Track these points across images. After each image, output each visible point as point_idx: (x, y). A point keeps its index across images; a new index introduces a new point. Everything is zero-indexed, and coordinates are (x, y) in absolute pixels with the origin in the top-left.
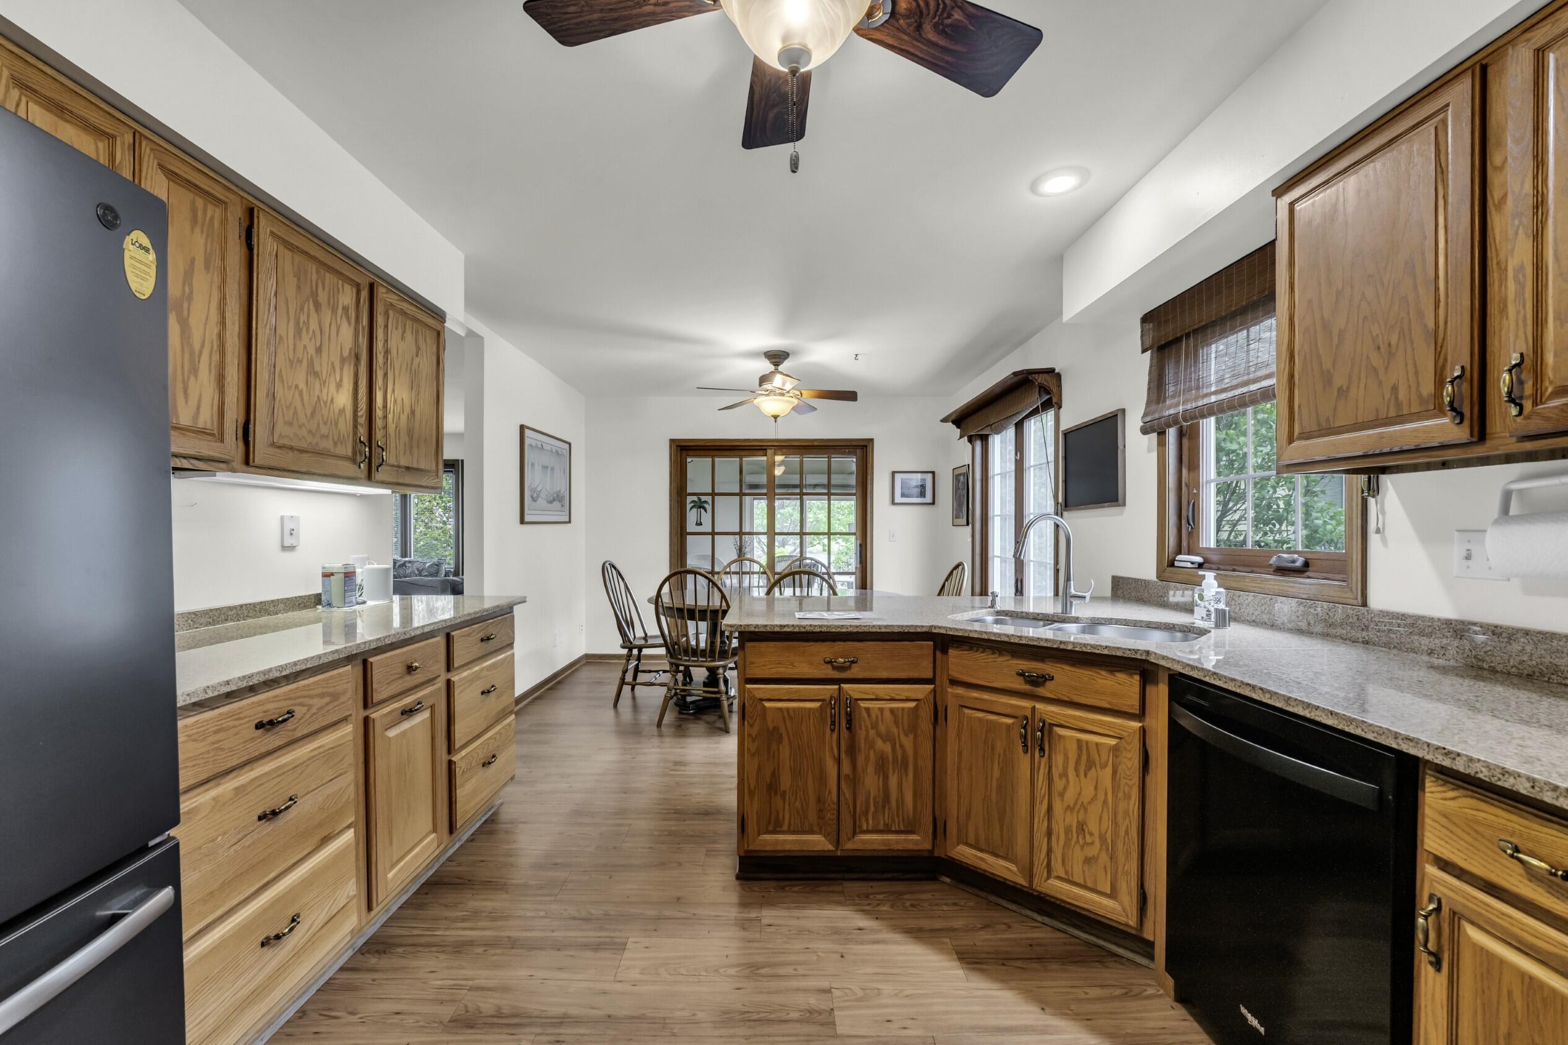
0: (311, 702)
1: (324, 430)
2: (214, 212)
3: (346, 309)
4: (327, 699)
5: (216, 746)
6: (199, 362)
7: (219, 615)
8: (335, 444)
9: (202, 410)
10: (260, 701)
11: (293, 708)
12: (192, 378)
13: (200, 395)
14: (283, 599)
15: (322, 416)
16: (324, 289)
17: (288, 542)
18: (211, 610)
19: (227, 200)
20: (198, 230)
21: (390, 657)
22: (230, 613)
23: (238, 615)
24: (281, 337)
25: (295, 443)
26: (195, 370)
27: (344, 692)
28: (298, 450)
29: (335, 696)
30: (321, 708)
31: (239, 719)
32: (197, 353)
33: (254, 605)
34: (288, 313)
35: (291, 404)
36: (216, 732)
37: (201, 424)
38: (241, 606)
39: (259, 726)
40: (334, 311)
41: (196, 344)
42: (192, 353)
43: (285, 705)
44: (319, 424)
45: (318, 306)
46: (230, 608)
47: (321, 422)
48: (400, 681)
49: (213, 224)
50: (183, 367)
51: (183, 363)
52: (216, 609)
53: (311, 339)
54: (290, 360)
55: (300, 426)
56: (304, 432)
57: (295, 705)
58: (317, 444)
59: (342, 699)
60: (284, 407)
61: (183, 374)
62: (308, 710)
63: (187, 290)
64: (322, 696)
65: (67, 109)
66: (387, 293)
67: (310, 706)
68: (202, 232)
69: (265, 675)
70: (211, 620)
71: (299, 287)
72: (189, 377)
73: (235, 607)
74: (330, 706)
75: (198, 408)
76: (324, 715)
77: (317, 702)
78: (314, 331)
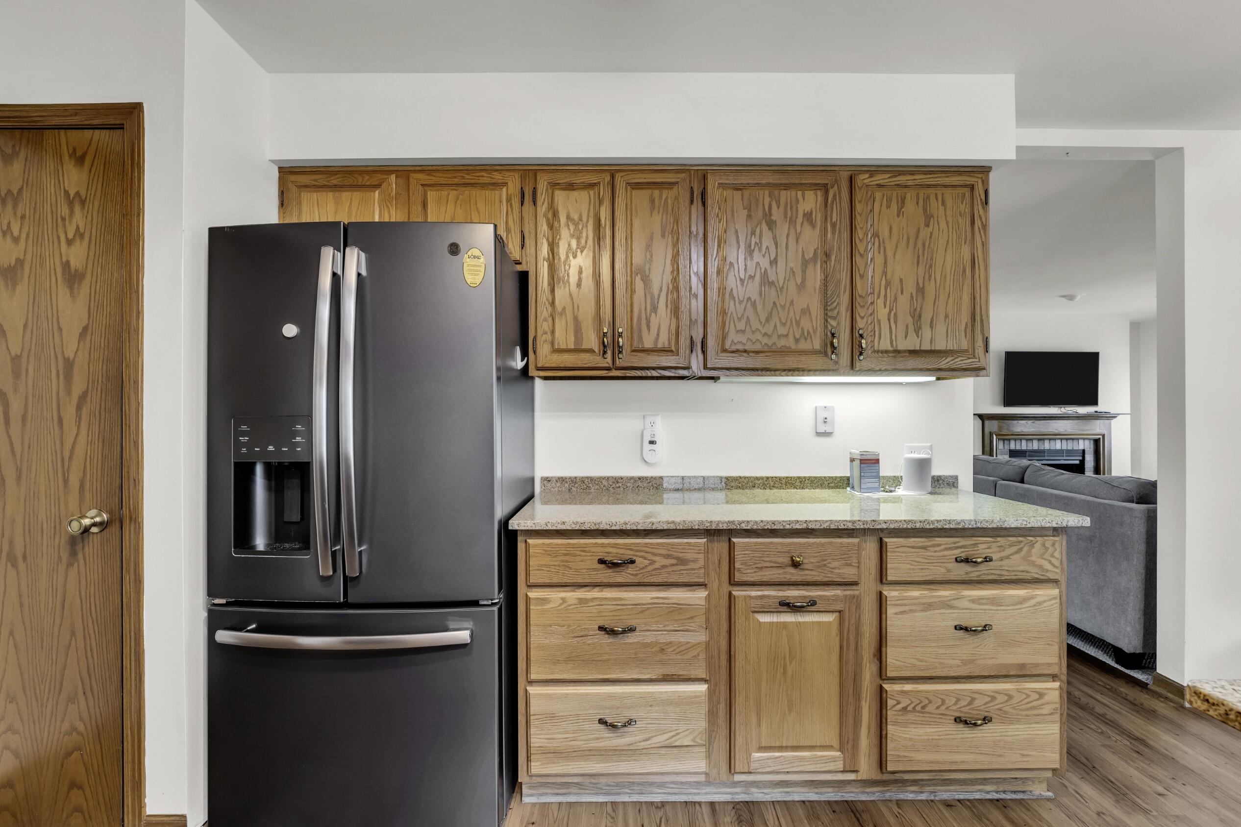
0: (655, 558)
1: (782, 330)
2: (669, 195)
3: (808, 216)
4: (674, 561)
5: (564, 563)
6: (658, 303)
7: (747, 483)
8: (797, 341)
9: (661, 335)
10: (603, 544)
11: (634, 558)
12: (653, 315)
13: (660, 325)
14: (810, 477)
15: (780, 319)
16: (778, 207)
17: (822, 428)
18: (740, 477)
19: (678, 180)
20: (655, 212)
21: (762, 543)
22: (757, 482)
23: (764, 484)
24: (731, 264)
25: (748, 347)
26: (655, 309)
27: (695, 561)
28: (753, 352)
29: (682, 561)
30: (664, 567)
31: (583, 551)
32: (656, 297)
33: (780, 479)
34: (738, 242)
35: (743, 315)
36: (565, 555)
37: (660, 345)
38: (768, 478)
39: (601, 561)
40: (792, 222)
41: (655, 289)
42: (652, 299)
43: (628, 554)
44: (775, 326)
45: (771, 225)
46: (757, 478)
47: (778, 324)
48: (780, 571)
49: (667, 202)
50: (646, 309)
51: (646, 307)
52: (745, 478)
53: (764, 256)
54: (741, 279)
55: (753, 332)
56: (758, 336)
57: (636, 556)
58: (774, 344)
59: (692, 565)
60: (736, 319)
61: (646, 314)
62: (650, 564)
63: (648, 256)
64: (668, 556)
65: (574, 183)
66: (871, 176)
67: (652, 562)
68: (659, 212)
69: (595, 525)
70: (740, 485)
71: (749, 216)
72: (650, 315)
73: (762, 478)
74: (674, 568)
75: (658, 335)
76: (668, 573)
77: (660, 561)
78: (767, 248)
